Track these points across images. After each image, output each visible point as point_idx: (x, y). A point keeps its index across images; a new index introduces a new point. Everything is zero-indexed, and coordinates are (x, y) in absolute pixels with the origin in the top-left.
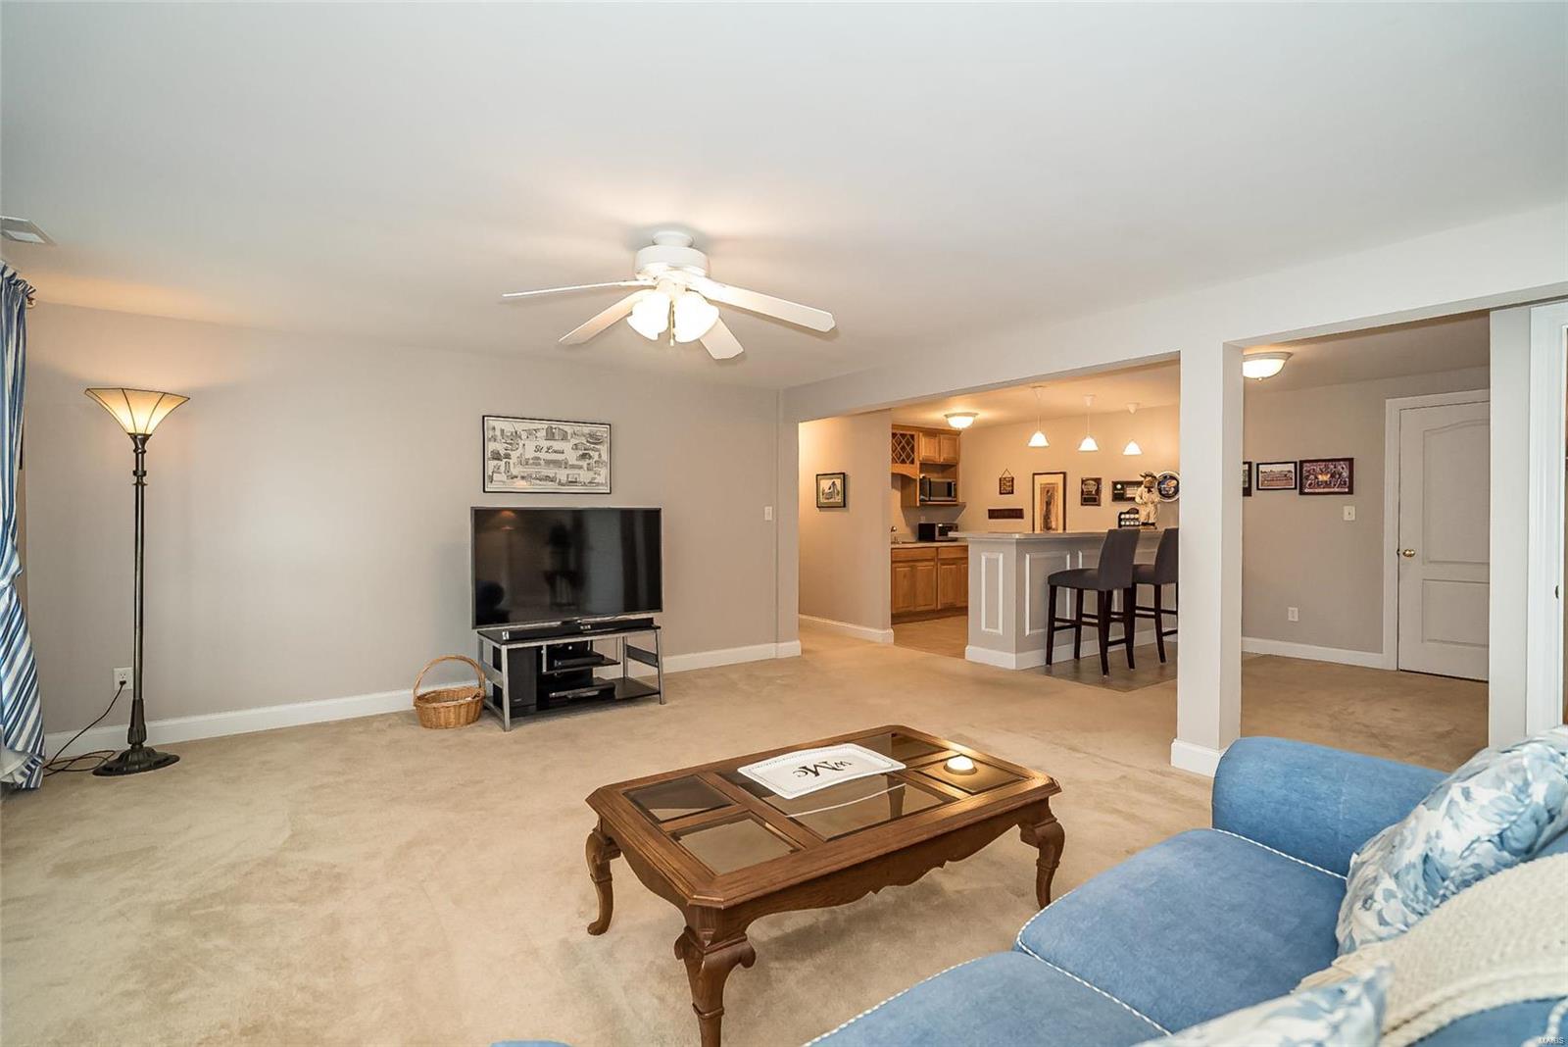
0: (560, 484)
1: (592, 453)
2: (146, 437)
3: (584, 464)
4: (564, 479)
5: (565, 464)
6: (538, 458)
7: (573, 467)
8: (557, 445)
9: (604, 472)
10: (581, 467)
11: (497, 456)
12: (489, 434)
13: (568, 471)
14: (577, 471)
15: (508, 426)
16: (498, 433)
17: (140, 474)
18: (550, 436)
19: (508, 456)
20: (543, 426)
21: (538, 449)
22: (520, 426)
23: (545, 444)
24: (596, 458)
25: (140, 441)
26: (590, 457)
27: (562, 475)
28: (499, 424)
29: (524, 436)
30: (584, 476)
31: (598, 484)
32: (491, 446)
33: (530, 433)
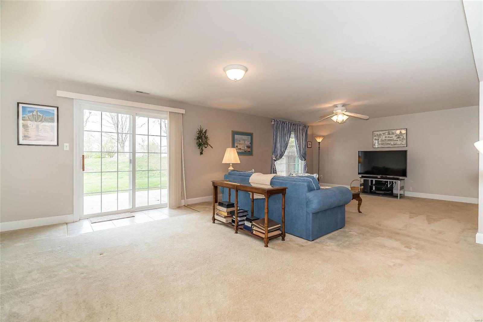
0: (392, 145)
1: (401, 137)
2: (320, 142)
3: (398, 139)
4: (393, 144)
5: (393, 140)
6: (386, 139)
7: (395, 141)
8: (390, 136)
9: (405, 141)
10: (398, 140)
11: (376, 139)
12: (374, 135)
13: (393, 142)
14: (397, 142)
15: (378, 133)
16: (376, 135)
17: (319, 148)
18: (389, 134)
19: (378, 140)
20: (386, 132)
21: (386, 137)
22: (381, 133)
23: (387, 136)
24: (402, 138)
25: (319, 143)
26: (400, 138)
27: (392, 143)
28: (376, 133)
29: (382, 134)
30: (399, 142)
31: (403, 144)
32: (374, 138)
33: (384, 134)
